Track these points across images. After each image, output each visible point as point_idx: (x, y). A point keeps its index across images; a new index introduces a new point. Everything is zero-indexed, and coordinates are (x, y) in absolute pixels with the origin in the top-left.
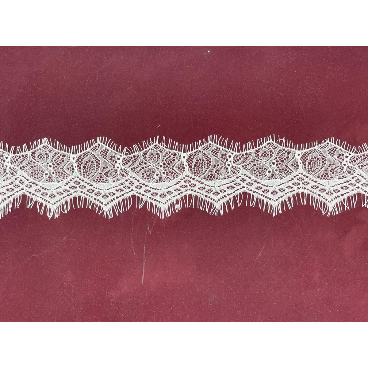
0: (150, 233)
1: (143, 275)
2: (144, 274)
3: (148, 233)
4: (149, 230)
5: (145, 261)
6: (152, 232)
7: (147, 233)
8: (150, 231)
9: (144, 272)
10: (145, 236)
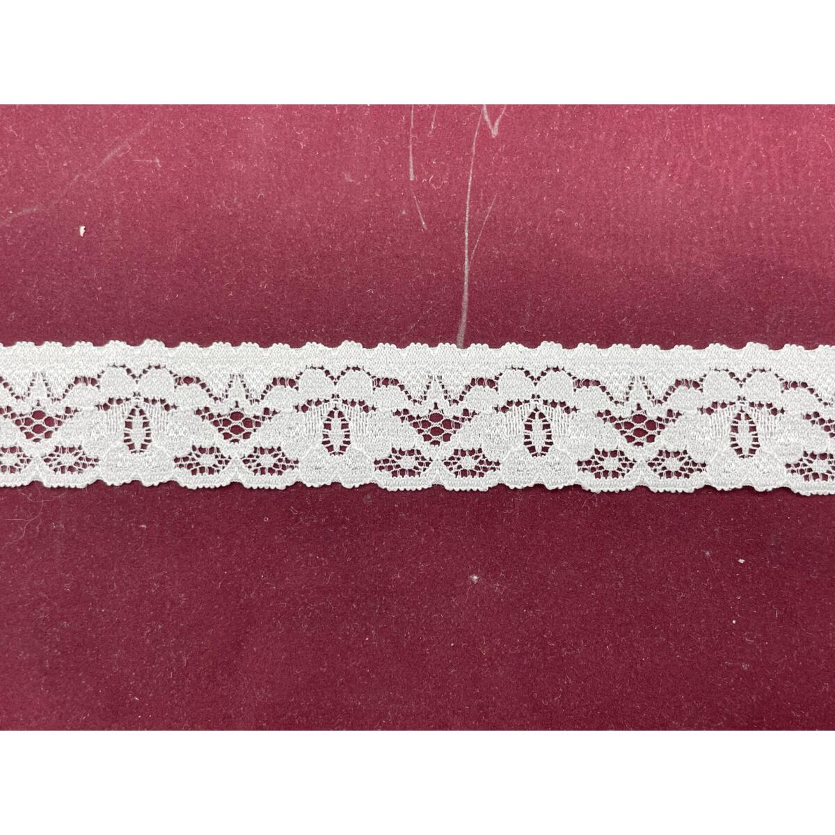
0: (495, 132)
1: (464, 320)
2: (464, 315)
3: (485, 131)
4: (486, 118)
5: (469, 254)
6: (500, 126)
7: (481, 130)
8: (493, 124)
9: (465, 305)
10: (470, 146)
